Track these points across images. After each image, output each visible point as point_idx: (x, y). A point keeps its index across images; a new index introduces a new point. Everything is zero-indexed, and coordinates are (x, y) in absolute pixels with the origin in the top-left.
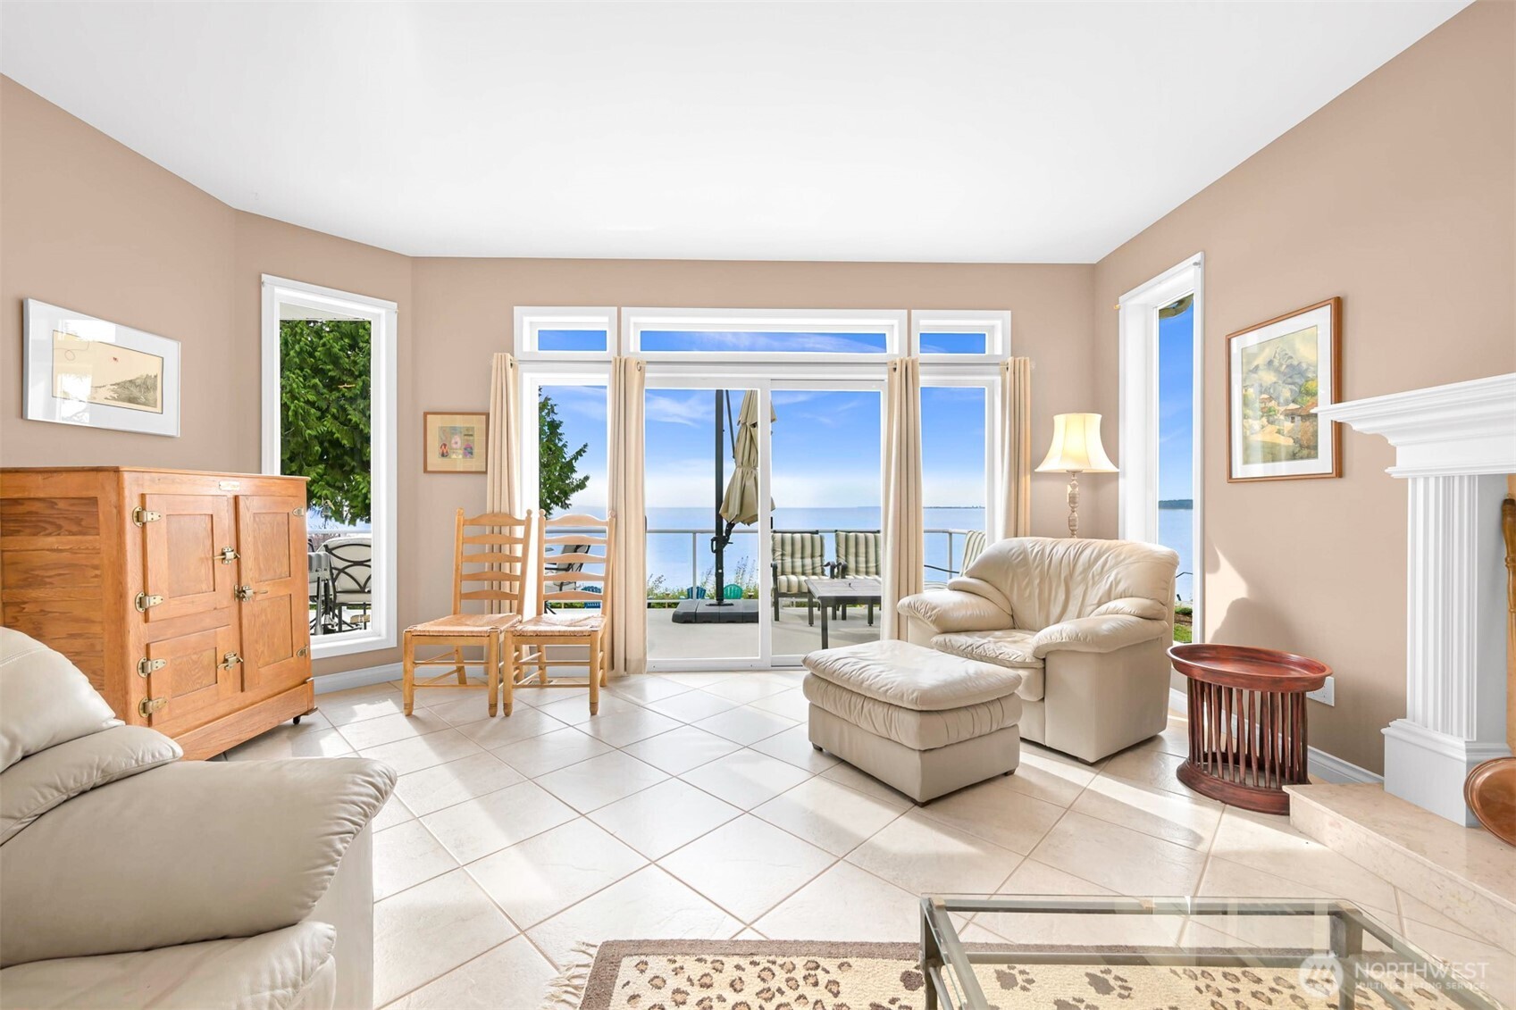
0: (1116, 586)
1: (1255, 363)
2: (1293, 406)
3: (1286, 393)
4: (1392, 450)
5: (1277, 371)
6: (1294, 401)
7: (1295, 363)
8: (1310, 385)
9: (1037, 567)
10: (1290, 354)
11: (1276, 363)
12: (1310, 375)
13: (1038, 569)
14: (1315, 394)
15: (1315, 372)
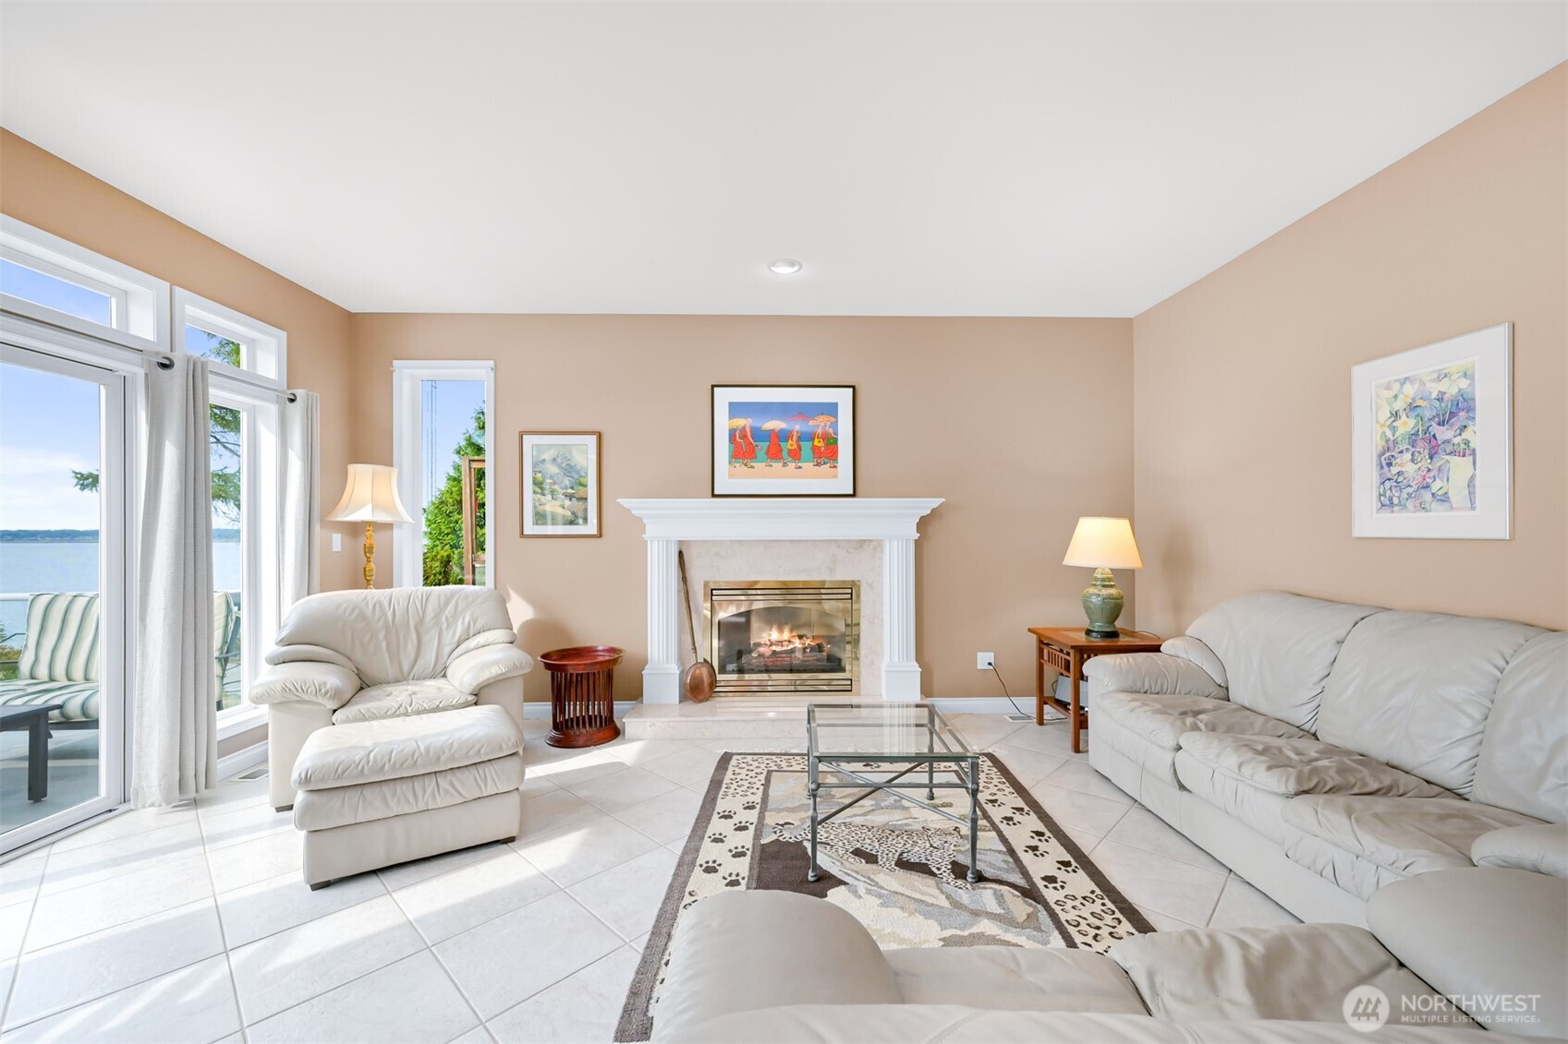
0: (475, 623)
1: (543, 457)
2: (570, 491)
3: (567, 482)
4: (644, 526)
5: (559, 466)
6: (572, 488)
7: (573, 464)
8: (582, 480)
9: (379, 620)
10: (569, 457)
11: (559, 460)
12: (583, 474)
13: (382, 620)
14: (586, 486)
15: (586, 473)
